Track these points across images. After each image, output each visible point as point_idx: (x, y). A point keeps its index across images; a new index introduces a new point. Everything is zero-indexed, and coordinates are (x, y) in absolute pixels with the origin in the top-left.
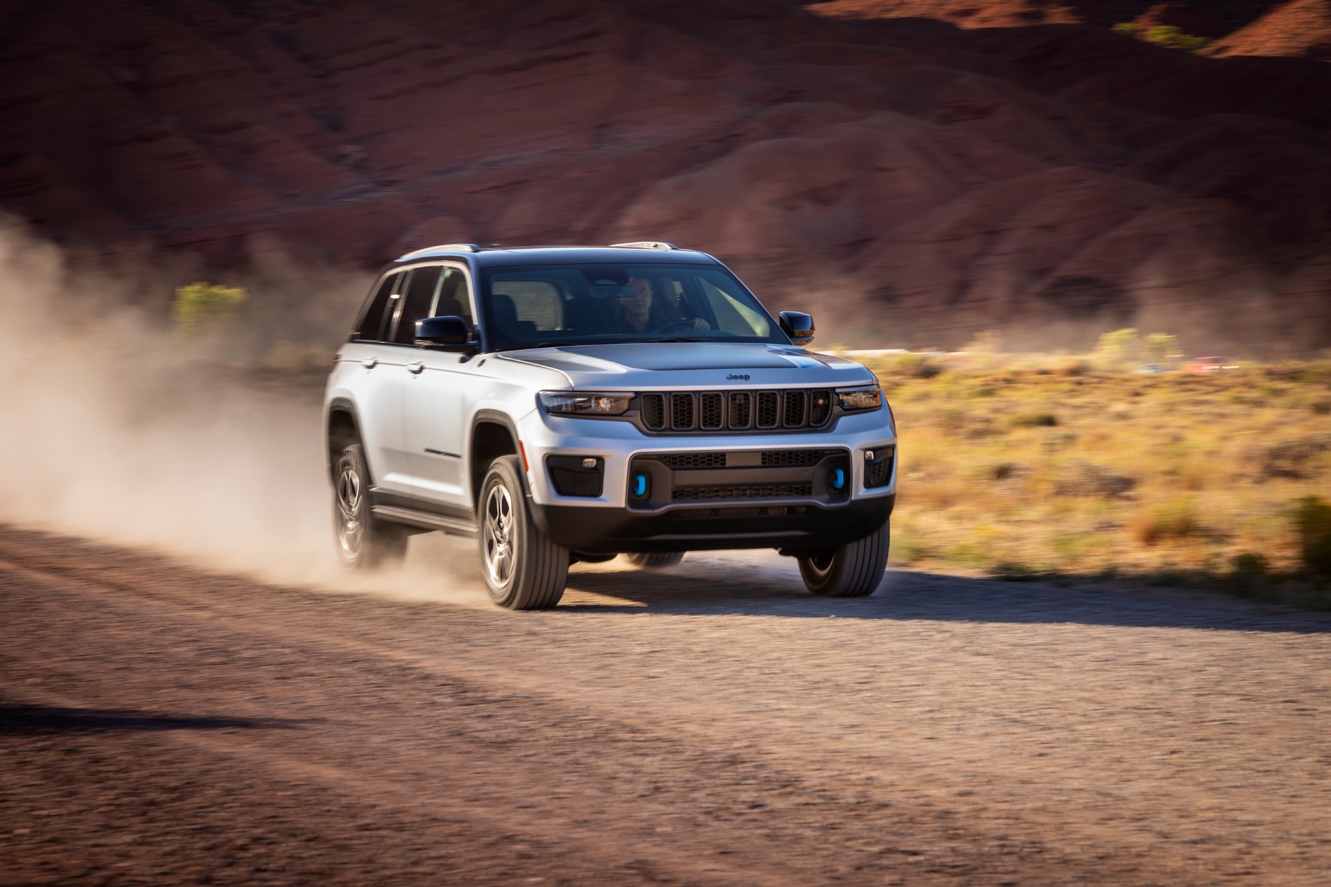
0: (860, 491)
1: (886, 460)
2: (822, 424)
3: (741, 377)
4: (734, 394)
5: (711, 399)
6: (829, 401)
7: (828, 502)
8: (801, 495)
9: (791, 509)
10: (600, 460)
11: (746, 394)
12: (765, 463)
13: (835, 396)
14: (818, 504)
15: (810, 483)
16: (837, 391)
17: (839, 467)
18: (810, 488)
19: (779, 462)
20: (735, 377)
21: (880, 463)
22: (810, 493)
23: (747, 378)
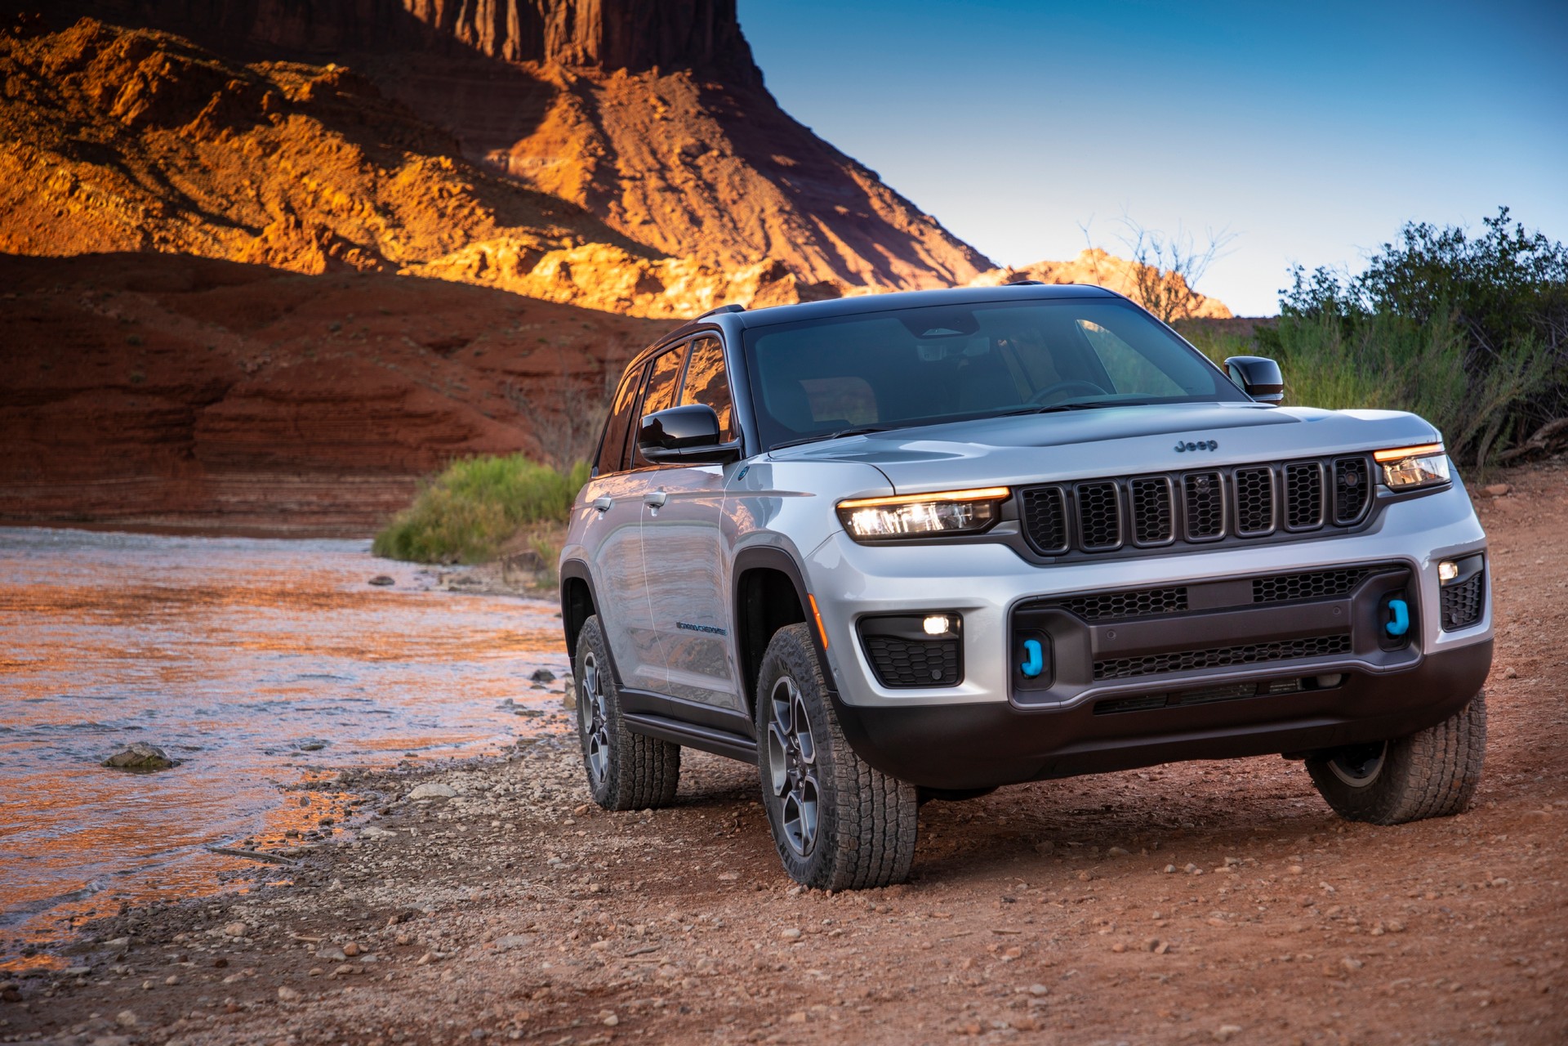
0: (1438, 639)
1: (1473, 578)
2: (1354, 521)
3: (1202, 446)
4: (1191, 474)
5: (1149, 487)
6: (1364, 477)
7: (1383, 662)
8: (1332, 652)
9: (1310, 681)
10: (954, 615)
11: (1211, 473)
12: (1260, 599)
13: (1377, 467)
14: (1366, 667)
15: (1347, 629)
16: (1379, 456)
17: (1393, 595)
18: (1347, 639)
19: (1285, 596)
20: (1192, 447)
21: (1465, 583)
22: (1347, 648)
23: (1213, 446)
